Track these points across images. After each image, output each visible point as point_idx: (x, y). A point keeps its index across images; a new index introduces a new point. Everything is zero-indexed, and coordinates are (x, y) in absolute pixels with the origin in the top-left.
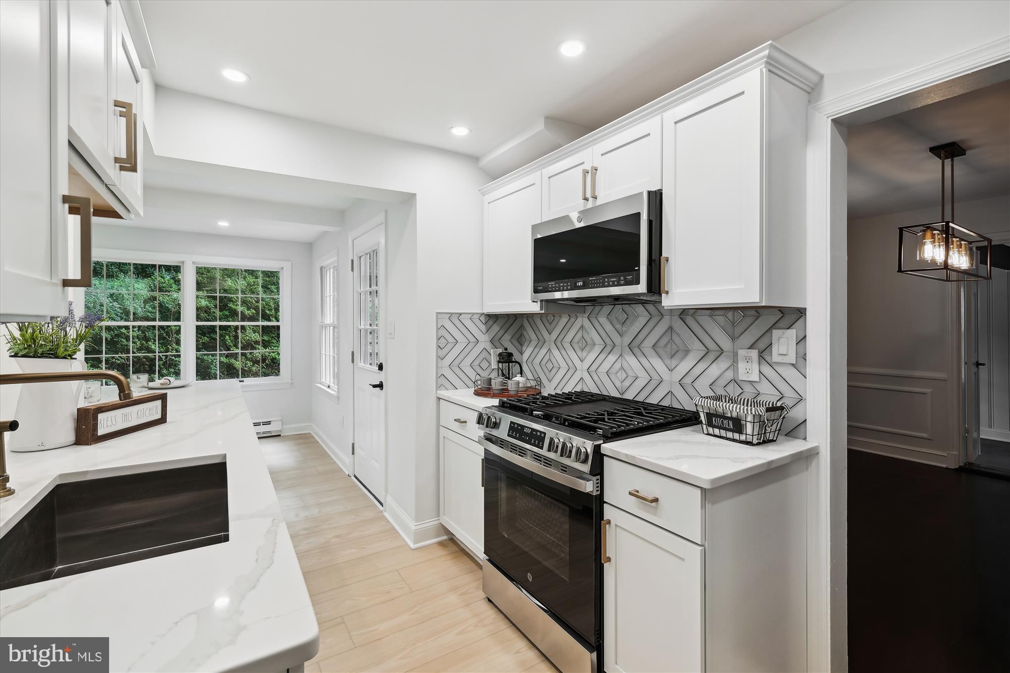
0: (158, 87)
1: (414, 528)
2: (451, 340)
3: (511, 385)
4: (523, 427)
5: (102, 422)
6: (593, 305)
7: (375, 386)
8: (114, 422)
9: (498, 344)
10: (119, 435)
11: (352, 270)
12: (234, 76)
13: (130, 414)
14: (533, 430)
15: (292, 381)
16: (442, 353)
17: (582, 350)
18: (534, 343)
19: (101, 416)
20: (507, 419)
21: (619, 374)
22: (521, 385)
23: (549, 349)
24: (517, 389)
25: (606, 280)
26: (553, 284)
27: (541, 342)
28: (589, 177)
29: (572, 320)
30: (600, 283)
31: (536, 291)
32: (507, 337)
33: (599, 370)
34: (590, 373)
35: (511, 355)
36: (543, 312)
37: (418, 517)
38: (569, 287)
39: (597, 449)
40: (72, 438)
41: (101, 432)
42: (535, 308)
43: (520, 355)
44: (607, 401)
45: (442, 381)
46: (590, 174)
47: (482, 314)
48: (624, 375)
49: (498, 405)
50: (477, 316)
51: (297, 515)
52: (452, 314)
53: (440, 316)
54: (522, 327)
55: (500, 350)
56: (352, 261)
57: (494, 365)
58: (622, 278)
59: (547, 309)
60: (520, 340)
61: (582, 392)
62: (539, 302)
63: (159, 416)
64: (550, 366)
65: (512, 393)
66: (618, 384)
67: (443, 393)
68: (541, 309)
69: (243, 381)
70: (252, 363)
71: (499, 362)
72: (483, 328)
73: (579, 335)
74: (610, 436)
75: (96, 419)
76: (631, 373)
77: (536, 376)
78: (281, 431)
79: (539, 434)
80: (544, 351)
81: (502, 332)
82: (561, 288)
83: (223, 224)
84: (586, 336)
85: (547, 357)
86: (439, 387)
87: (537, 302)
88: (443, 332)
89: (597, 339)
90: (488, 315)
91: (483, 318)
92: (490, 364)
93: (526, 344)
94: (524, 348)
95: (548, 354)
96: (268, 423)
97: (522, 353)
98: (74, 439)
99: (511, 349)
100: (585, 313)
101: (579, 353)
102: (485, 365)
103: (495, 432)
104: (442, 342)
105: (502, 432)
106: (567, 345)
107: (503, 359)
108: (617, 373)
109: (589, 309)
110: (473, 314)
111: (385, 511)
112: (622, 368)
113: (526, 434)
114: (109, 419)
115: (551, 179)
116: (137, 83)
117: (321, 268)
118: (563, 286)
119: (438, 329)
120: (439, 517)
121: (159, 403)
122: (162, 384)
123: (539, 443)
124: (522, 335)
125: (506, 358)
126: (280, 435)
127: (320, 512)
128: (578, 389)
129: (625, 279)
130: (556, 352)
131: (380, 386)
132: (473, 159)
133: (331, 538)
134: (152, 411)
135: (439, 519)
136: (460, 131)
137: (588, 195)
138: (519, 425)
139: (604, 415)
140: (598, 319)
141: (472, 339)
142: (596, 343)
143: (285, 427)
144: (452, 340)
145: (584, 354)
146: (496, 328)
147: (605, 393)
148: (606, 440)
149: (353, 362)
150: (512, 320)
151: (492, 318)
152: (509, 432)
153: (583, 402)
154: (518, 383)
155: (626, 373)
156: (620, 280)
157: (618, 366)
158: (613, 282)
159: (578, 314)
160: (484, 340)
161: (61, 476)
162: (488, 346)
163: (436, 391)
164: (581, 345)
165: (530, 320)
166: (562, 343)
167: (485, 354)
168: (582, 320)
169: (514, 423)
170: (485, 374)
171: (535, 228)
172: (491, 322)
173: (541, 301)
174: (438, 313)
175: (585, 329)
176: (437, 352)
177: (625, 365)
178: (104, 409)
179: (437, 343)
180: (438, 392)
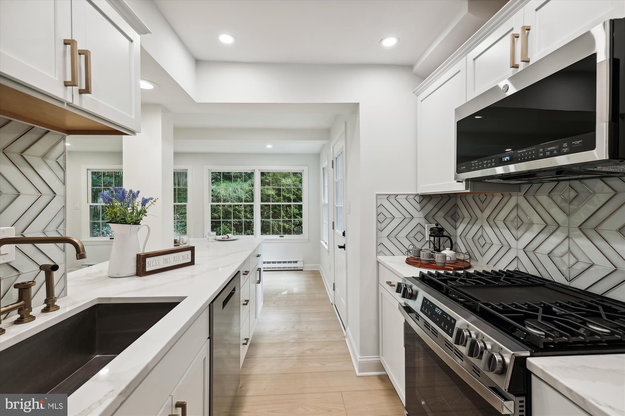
0: (198, 62)
1: (359, 360)
2: (388, 215)
3: (438, 257)
4: (435, 306)
5: (149, 263)
6: (530, 183)
7: (340, 247)
8: (158, 263)
9: (432, 220)
10: (161, 271)
11: (333, 167)
12: (226, 39)
13: (168, 259)
14: (443, 312)
15: (309, 238)
16: (381, 226)
17: (518, 228)
18: (467, 220)
19: (148, 260)
20: (422, 293)
21: (565, 258)
22: (448, 259)
23: (482, 226)
24: (444, 262)
25: (541, 150)
26: (476, 163)
27: (474, 220)
28: (519, 42)
29: (505, 199)
30: (532, 154)
31: (459, 171)
32: (441, 214)
33: (538, 251)
34: (527, 253)
35: (441, 230)
36: (469, 191)
37: (363, 352)
38: (493, 164)
39: (520, 362)
40: (134, 271)
41: (148, 269)
42: (461, 188)
43: (454, 230)
44: (546, 287)
45: (381, 248)
46: (520, 39)
47: (417, 195)
48: (573, 260)
49: (418, 276)
50: (412, 197)
51: (293, 327)
52: (389, 195)
53: (379, 197)
54: (456, 205)
55: (434, 226)
56: (333, 161)
57: (427, 238)
58: (565, 145)
59: (473, 188)
60: (454, 217)
61: (517, 272)
62: (464, 182)
63: (189, 260)
64: (482, 242)
65: (439, 265)
66: (564, 269)
67: (381, 258)
68: (466, 189)
69: (283, 237)
70: (294, 226)
71: (430, 236)
72: (418, 206)
73: (514, 214)
74: (542, 347)
75: (145, 261)
76: (582, 258)
77: (469, 250)
78: (302, 267)
79: (449, 318)
80: (476, 228)
81: (436, 210)
82: (485, 166)
83: (269, 146)
84: (521, 214)
85: (480, 233)
86: (378, 253)
87: (462, 182)
88: (381, 209)
89: (536, 218)
90: (422, 195)
91: (417, 199)
92: (424, 237)
93: (460, 221)
94: (458, 224)
95: (481, 229)
96: (296, 262)
97: (456, 228)
98: (136, 272)
99: (444, 224)
100: (520, 191)
101: (514, 232)
102: (419, 237)
103: (411, 303)
104: (381, 217)
105: (416, 305)
106: (501, 224)
107: (434, 233)
108: (562, 256)
109: (525, 188)
110: (408, 195)
111: (346, 338)
112: (569, 251)
113: (436, 314)
114: (154, 261)
115: (476, 60)
116: (132, 43)
117: (324, 169)
118: (487, 164)
119: (378, 207)
120: (379, 355)
121: (189, 252)
122: (222, 238)
123: (448, 329)
124: (456, 212)
125: (437, 232)
126: (302, 270)
127: (307, 327)
128: (512, 268)
129: (570, 145)
130: (488, 229)
131: (343, 247)
132: (408, 67)
133: (307, 350)
134: (185, 257)
135: (379, 357)
136: (390, 42)
137: (518, 61)
138: (431, 303)
139: (537, 311)
140: (538, 197)
141: (408, 216)
142: (535, 221)
143: (305, 265)
144: (390, 216)
145: (519, 233)
146: (430, 207)
147: (546, 276)
148: (536, 352)
149: (333, 229)
150: (445, 200)
151: (426, 198)
152: (422, 307)
153: (514, 285)
154: (445, 256)
155: (574, 256)
156: (561, 147)
157: (563, 249)
158: (552, 151)
159: (512, 193)
160: (419, 217)
161: (99, 299)
162: (423, 221)
163: (376, 256)
164: (516, 223)
165: (463, 199)
166: (495, 221)
167: (419, 228)
168: (516, 199)
169: (427, 300)
170: (419, 246)
171: (457, 110)
172: (425, 202)
173: (467, 180)
174: (378, 195)
175: (522, 209)
176: (377, 225)
177: (574, 249)
178: (150, 255)
179: (377, 218)
180: (378, 257)
